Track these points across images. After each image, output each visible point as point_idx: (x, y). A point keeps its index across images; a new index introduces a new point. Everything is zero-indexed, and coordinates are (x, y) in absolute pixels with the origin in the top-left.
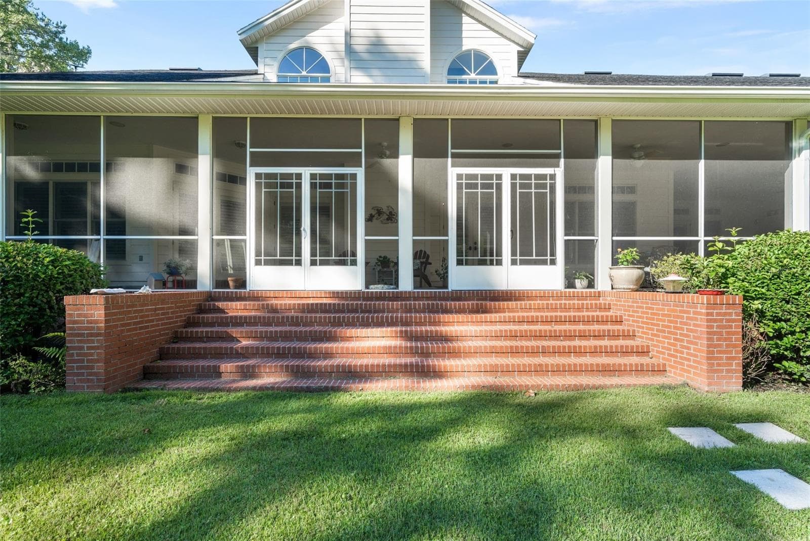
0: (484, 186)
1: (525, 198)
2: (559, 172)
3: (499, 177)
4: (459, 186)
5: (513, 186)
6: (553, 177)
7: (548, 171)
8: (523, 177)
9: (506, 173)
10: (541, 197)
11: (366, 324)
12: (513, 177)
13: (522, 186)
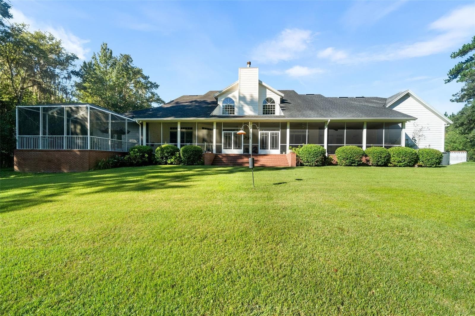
0: (265, 135)
1: (273, 137)
2: (280, 132)
3: (268, 133)
4: (261, 135)
5: (271, 135)
6: (278, 133)
7: (277, 132)
8: (273, 133)
9: (270, 132)
10: (276, 137)
11: (246, 157)
12: (271, 133)
13: (273, 135)
